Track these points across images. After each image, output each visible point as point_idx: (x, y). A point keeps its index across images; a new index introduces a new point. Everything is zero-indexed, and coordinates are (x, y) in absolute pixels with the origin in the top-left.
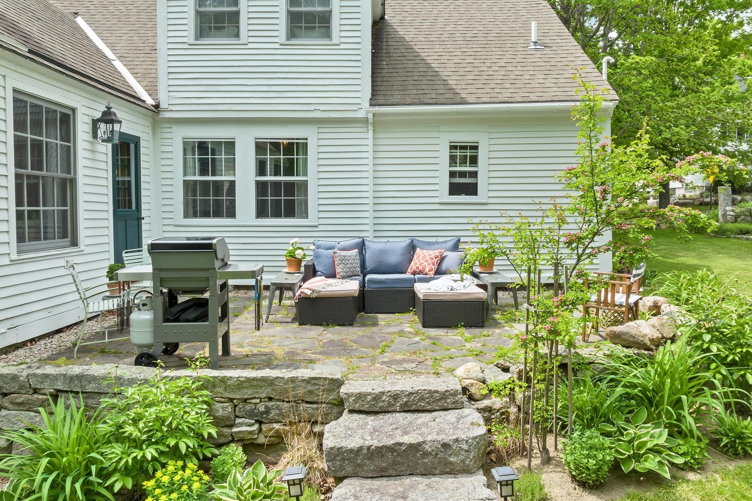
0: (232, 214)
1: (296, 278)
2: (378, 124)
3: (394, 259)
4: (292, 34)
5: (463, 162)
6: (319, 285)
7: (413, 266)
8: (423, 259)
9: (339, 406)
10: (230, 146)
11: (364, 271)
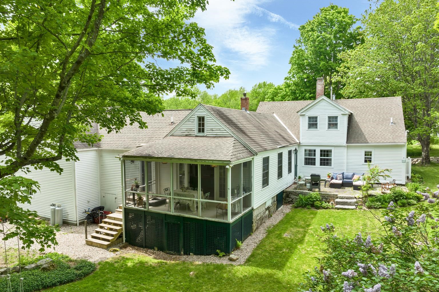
0: (314, 164)
1: (330, 180)
2: (348, 147)
3: (350, 177)
4: (329, 128)
5: (368, 155)
6: (334, 181)
7: (353, 178)
8: (355, 177)
9: (337, 198)
10: (315, 151)
11: (343, 179)
